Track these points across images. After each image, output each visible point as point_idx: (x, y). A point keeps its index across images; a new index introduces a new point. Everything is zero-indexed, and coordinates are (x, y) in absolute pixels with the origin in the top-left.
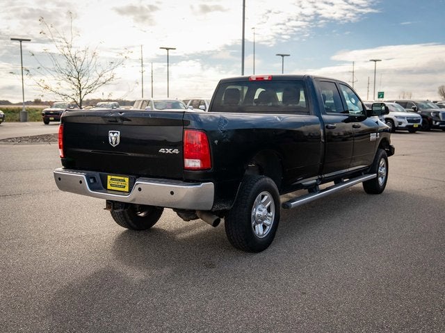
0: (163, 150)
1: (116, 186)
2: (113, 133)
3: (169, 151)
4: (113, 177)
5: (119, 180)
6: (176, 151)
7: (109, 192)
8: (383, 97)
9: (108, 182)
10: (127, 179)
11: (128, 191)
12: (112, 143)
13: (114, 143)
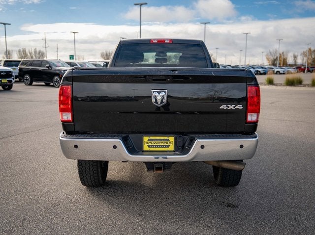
0: (223, 107)
1: (156, 146)
2: (159, 93)
3: (231, 107)
4: (151, 138)
5: (161, 140)
6: (240, 107)
7: (145, 153)
8: (73, 59)
9: (144, 143)
10: (172, 139)
11: (173, 149)
12: (156, 102)
13: (159, 103)
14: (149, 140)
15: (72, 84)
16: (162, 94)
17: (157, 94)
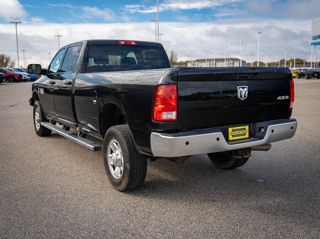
3: (283, 98)
4: (235, 128)
6: (287, 97)
9: (230, 134)
10: (247, 127)
11: (248, 137)
12: (241, 97)
13: (243, 97)
14: (233, 131)
15: (177, 84)
16: (245, 89)
17: (242, 89)
